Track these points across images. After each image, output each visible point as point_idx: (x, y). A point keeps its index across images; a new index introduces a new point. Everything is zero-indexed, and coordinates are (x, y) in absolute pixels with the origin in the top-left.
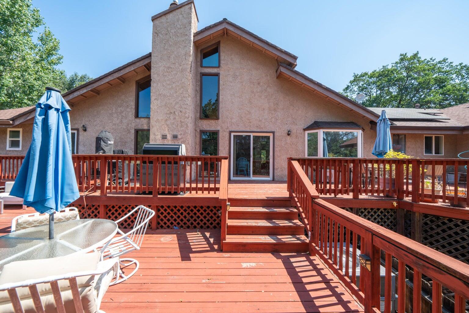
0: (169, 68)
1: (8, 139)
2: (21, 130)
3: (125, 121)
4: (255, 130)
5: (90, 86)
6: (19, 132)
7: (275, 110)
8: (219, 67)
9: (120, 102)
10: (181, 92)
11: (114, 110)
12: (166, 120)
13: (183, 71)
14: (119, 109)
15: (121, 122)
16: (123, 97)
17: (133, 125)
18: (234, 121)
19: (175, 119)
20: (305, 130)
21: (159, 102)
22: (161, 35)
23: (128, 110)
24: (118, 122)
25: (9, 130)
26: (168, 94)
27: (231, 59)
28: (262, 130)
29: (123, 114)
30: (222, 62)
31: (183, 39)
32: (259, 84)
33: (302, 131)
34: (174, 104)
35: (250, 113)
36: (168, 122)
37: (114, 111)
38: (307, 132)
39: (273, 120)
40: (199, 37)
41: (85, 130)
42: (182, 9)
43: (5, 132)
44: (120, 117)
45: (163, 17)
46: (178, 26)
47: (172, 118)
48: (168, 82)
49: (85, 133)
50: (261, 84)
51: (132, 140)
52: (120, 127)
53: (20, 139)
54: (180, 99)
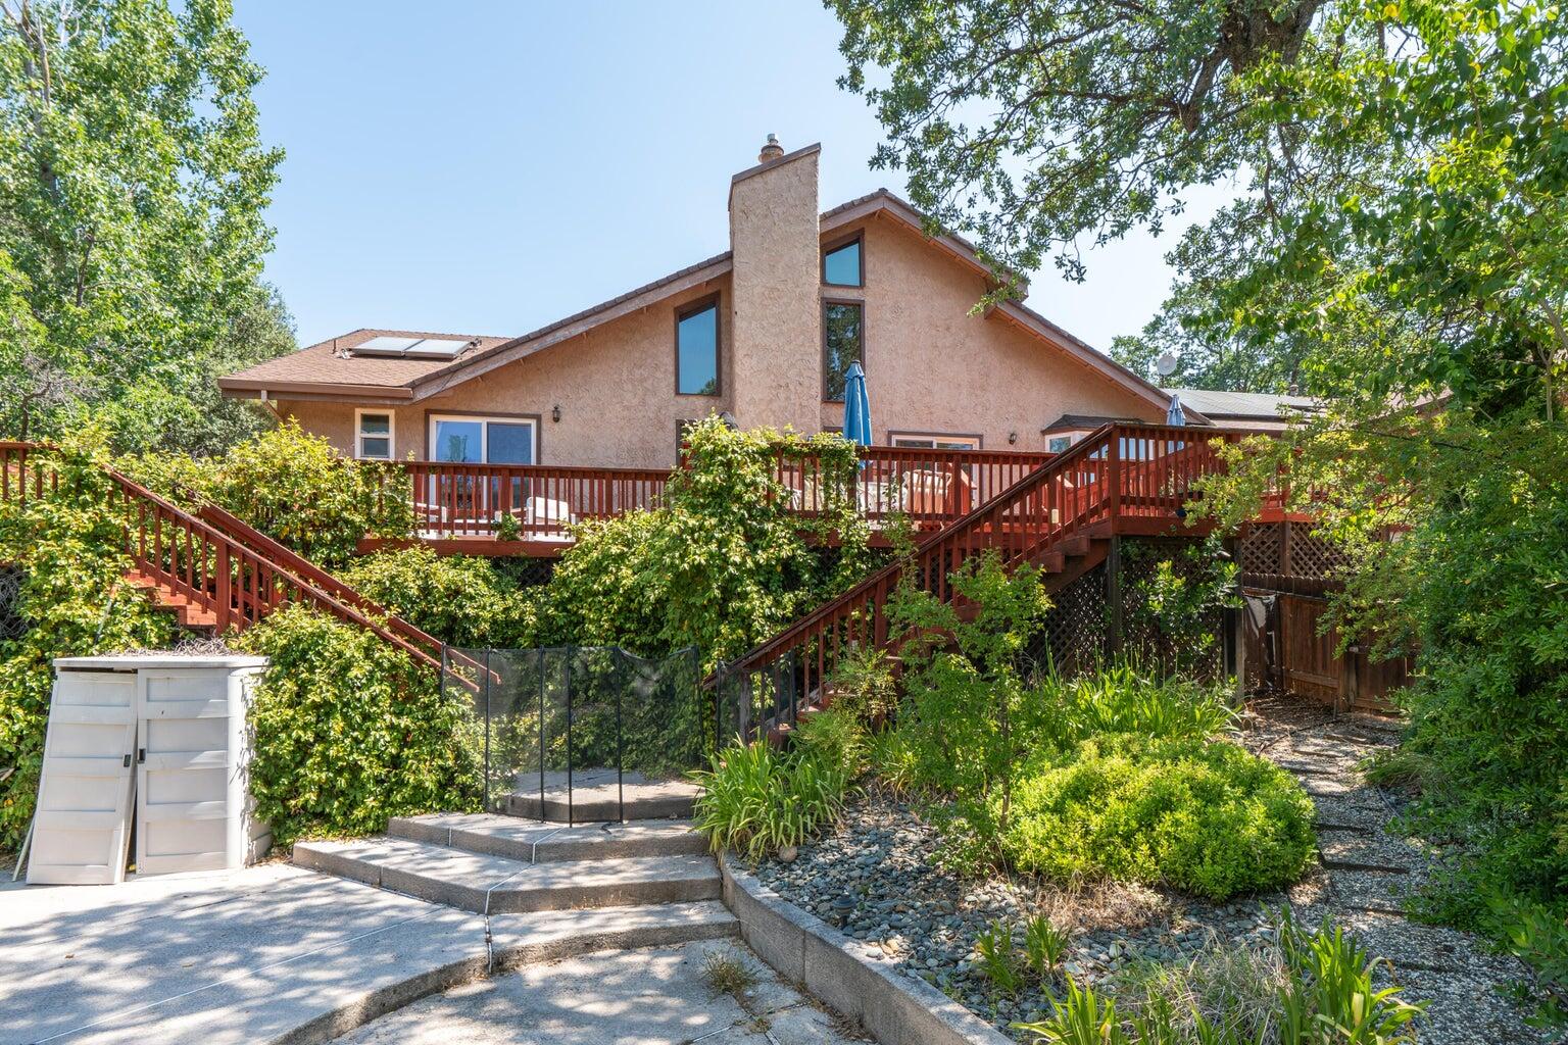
0: (773, 289)
1: (359, 435)
2: (391, 413)
3: (652, 401)
4: (943, 431)
5: (592, 319)
6: (385, 419)
7: (983, 388)
8: (862, 285)
9: (637, 355)
10: (799, 342)
11: (625, 374)
12: (771, 401)
13: (801, 298)
14: (637, 372)
15: (643, 403)
16: (645, 344)
17: (673, 410)
18: (897, 408)
19: (788, 398)
20: (1044, 433)
21: (754, 362)
22: (752, 217)
23: (659, 375)
24: (635, 402)
25: (359, 412)
26: (773, 347)
27: (889, 271)
28: (956, 431)
29: (648, 384)
30: (869, 276)
31: (802, 229)
32: (948, 329)
33: (1039, 434)
34: (785, 366)
35: (930, 392)
36: (775, 406)
37: (625, 377)
38: (1048, 438)
39: (979, 409)
40: (831, 225)
41: (556, 420)
42: (798, 164)
43: (350, 418)
44: (640, 392)
45: (758, 179)
46: (791, 201)
47: (782, 396)
48: (773, 321)
49: (556, 426)
50: (953, 330)
51: (669, 447)
52: (640, 415)
53: (391, 435)
54: (798, 356)
